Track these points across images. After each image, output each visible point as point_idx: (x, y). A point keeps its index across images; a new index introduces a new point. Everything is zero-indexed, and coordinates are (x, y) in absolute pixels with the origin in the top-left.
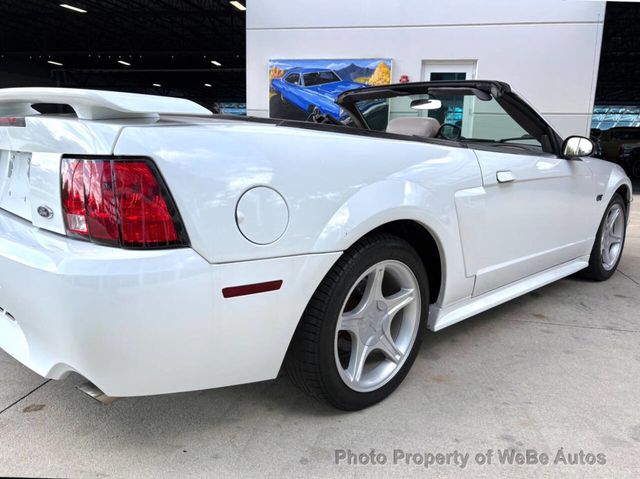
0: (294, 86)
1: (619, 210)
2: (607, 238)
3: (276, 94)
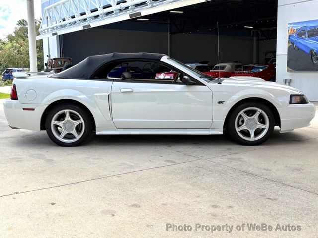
0: (302, 38)
1: (260, 111)
2: (251, 124)
3: (291, 44)
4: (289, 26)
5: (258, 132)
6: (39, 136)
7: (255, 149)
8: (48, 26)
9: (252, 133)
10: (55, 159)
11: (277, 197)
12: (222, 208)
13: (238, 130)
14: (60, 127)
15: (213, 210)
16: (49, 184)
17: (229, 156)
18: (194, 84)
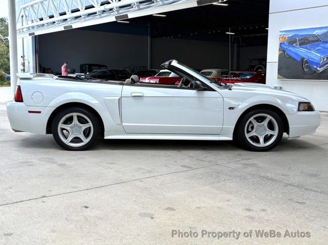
0: (294, 46)
1: (269, 117)
2: (260, 131)
3: (282, 52)
4: (280, 33)
5: (267, 139)
6: (39, 140)
7: (265, 155)
8: (23, 25)
9: (262, 140)
10: (67, 163)
11: (304, 201)
12: (256, 211)
13: (247, 136)
14: (67, 131)
15: (248, 214)
16: (73, 188)
17: (243, 162)
18: (205, 90)
